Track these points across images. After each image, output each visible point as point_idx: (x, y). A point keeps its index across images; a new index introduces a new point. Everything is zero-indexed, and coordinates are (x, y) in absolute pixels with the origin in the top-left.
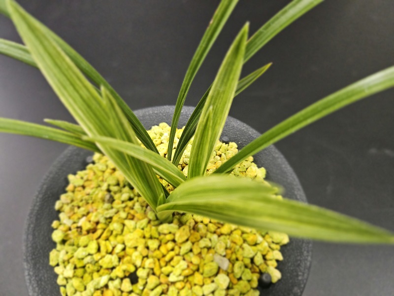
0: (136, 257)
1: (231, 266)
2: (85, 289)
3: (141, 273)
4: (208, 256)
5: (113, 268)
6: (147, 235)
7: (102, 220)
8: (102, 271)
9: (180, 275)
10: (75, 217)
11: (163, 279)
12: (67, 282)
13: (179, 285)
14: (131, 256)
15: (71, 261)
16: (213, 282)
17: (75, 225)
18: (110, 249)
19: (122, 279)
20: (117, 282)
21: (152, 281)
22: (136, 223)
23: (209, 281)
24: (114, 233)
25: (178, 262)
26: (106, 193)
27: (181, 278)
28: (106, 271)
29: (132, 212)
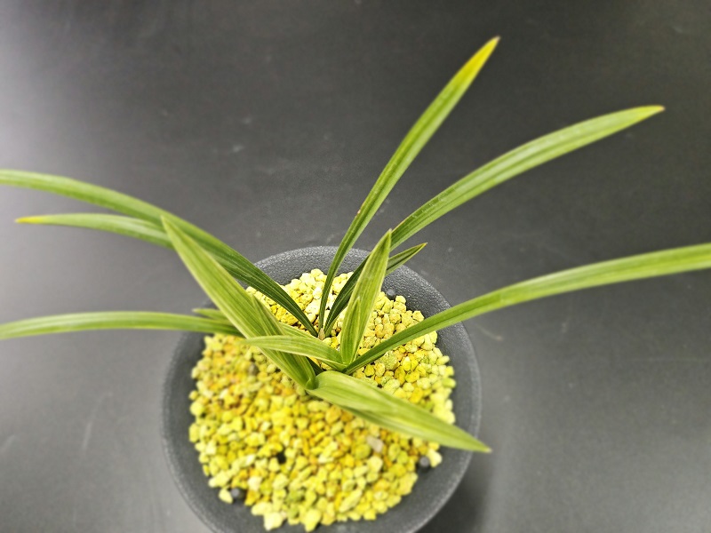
0: (284, 437)
1: (385, 448)
2: (230, 467)
3: (289, 454)
4: (360, 438)
5: (259, 447)
6: (296, 413)
7: (246, 394)
8: (247, 450)
9: (330, 456)
10: (215, 388)
11: (312, 460)
12: (210, 460)
13: (329, 467)
14: (278, 434)
15: (214, 437)
16: (365, 464)
17: (216, 398)
18: (256, 426)
19: (269, 459)
20: (264, 462)
21: (301, 461)
22: (284, 400)
23: (360, 463)
24: (260, 409)
25: (328, 443)
26: (250, 363)
27: (331, 459)
28: (252, 450)
29: (279, 386)
